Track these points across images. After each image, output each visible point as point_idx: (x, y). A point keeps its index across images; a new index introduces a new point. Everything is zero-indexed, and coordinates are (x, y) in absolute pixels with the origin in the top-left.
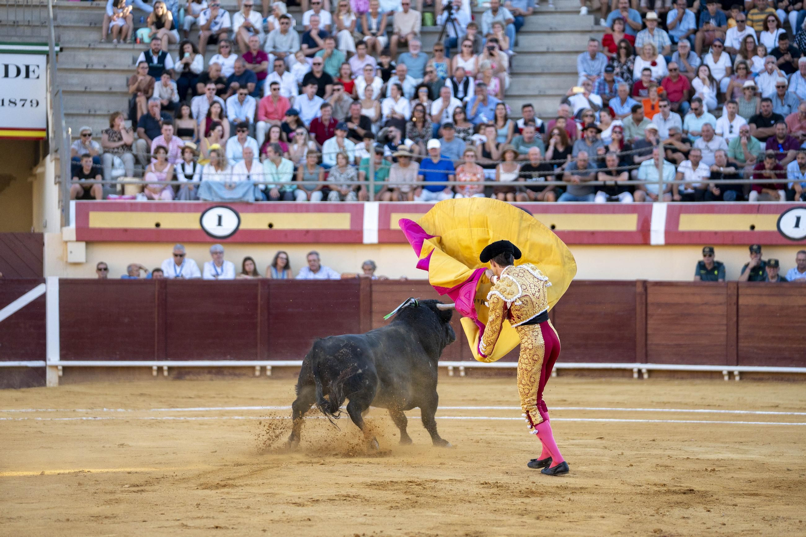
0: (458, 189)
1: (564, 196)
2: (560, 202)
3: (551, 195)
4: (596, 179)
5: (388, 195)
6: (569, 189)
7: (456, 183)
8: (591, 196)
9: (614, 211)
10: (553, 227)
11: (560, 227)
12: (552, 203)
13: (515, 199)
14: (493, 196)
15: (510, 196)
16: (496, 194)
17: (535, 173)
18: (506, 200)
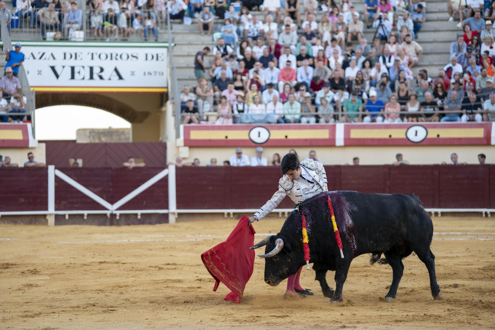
0: (386, 116)
1: (444, 118)
2: (442, 122)
3: (437, 118)
9: (471, 126)
10: (438, 136)
11: (442, 136)
12: (437, 123)
13: (417, 121)
14: (405, 119)
15: (415, 119)
16: (407, 118)
17: (428, 106)
18: (412, 121)
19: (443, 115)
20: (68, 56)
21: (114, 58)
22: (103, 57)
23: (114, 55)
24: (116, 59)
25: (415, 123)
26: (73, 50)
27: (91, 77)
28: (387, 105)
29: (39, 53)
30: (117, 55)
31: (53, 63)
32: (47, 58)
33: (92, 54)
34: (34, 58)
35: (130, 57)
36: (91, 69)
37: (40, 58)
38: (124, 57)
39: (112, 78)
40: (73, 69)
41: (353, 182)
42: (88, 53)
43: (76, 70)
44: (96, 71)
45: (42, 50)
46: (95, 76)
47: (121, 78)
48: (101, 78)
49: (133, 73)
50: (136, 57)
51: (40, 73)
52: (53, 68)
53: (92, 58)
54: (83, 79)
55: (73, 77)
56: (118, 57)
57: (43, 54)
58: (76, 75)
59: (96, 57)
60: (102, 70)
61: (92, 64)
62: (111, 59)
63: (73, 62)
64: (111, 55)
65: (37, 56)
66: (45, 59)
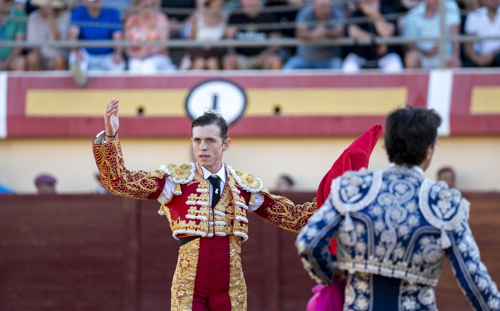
0: (130, 52)
1: (295, 61)
2: (288, 71)
3: (275, 60)
4: (346, 34)
5: (20, 61)
6: (302, 51)
7: (126, 43)
8: (336, 62)
9: (370, 83)
10: (277, 110)
11: (288, 110)
12: (275, 73)
13: (221, 67)
14: (186, 63)
15: (212, 62)
16: (193, 59)
17: (251, 27)
18: (206, 68)
19: (292, 51)
25: (214, 73)
28: (130, 22)
41: (35, 242)
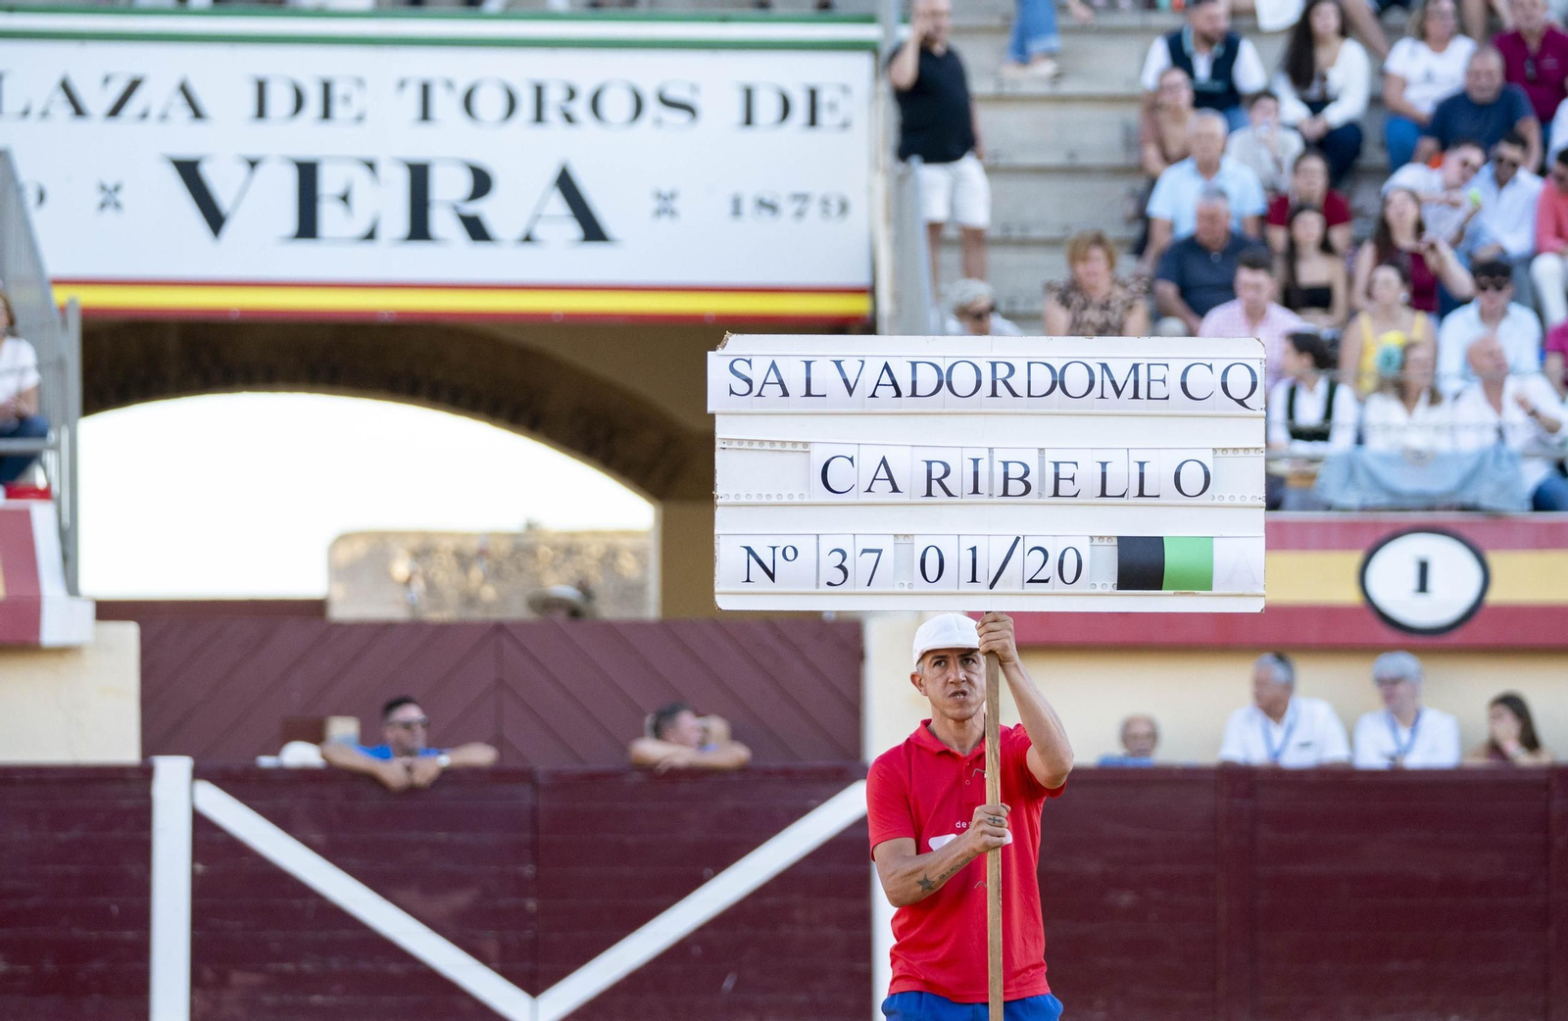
20: (280, 100)
21: (552, 113)
22: (490, 103)
23: (554, 97)
24: (569, 118)
26: (308, 66)
27: (419, 230)
29: (107, 80)
30: (572, 94)
31: (189, 141)
32: (155, 112)
33: (426, 89)
34: (79, 111)
35: (652, 107)
36: (419, 176)
37: (115, 111)
38: (617, 105)
39: (539, 232)
40: (307, 174)
42: (402, 84)
43: (329, 184)
44: (448, 188)
45: (126, 61)
46: (443, 221)
47: (593, 231)
48: (476, 229)
49: (665, 205)
50: (688, 109)
51: (110, 197)
52: (189, 171)
53: (425, 115)
54: (371, 236)
55: (307, 227)
56: (580, 108)
57: (134, 86)
58: (329, 213)
59: (446, 104)
60: (482, 183)
61: (421, 144)
62: (539, 118)
63: (307, 137)
64: (539, 91)
65: (98, 101)
66: (144, 116)
